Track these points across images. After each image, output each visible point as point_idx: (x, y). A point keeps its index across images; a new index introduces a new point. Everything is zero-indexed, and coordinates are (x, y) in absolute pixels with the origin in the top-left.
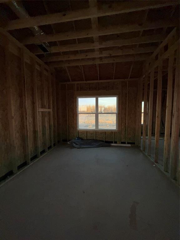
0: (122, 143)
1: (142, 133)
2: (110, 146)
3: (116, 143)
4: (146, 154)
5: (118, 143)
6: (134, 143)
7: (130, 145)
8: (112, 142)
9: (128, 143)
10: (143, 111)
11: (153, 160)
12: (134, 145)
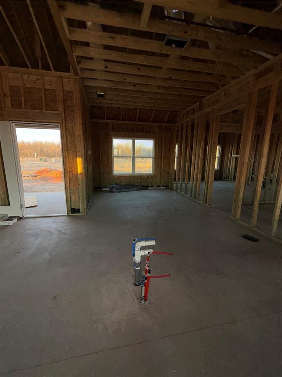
0: (158, 186)
1: (175, 179)
2: (147, 189)
3: (152, 186)
4: (179, 191)
5: (154, 186)
6: (168, 186)
7: (164, 188)
8: (149, 186)
9: (163, 186)
10: (176, 156)
11: (183, 193)
12: (168, 187)
